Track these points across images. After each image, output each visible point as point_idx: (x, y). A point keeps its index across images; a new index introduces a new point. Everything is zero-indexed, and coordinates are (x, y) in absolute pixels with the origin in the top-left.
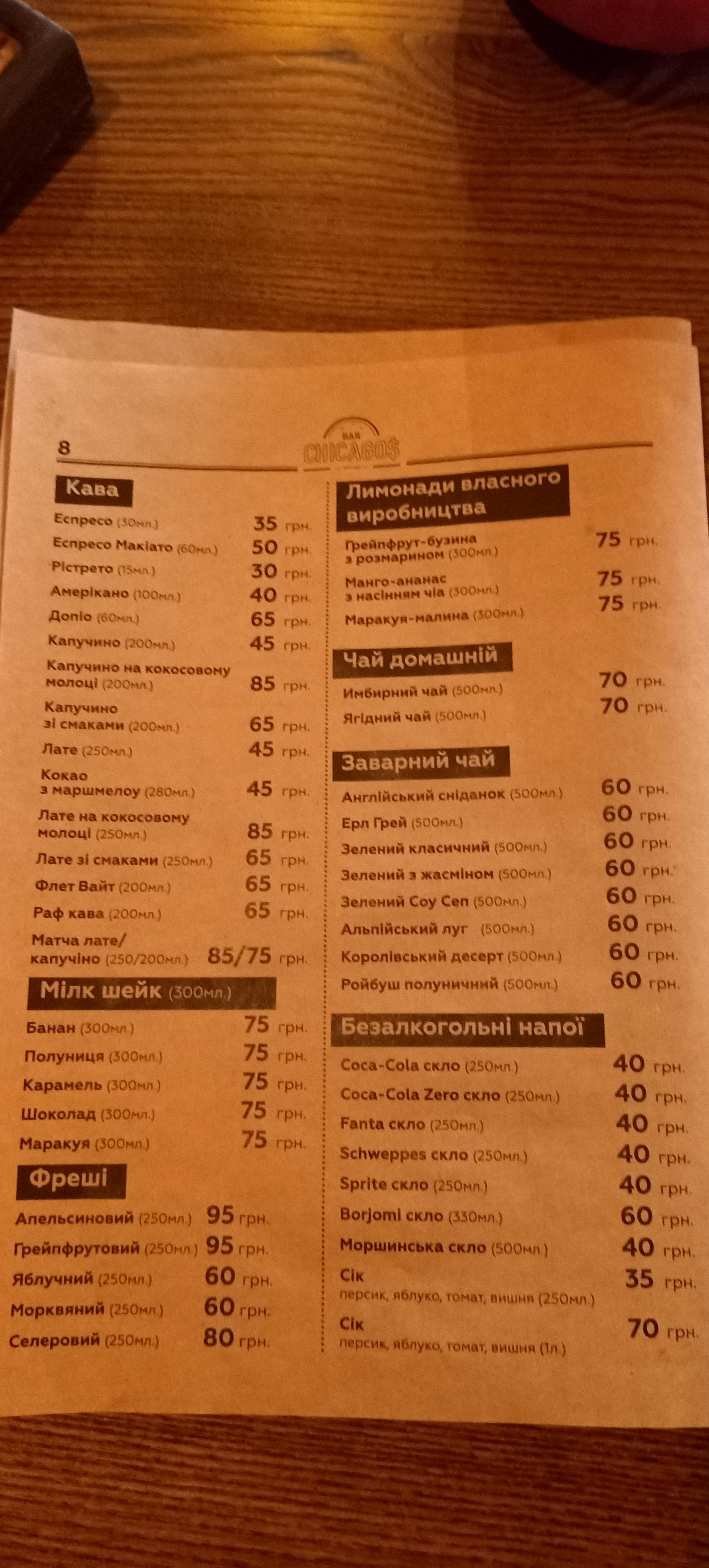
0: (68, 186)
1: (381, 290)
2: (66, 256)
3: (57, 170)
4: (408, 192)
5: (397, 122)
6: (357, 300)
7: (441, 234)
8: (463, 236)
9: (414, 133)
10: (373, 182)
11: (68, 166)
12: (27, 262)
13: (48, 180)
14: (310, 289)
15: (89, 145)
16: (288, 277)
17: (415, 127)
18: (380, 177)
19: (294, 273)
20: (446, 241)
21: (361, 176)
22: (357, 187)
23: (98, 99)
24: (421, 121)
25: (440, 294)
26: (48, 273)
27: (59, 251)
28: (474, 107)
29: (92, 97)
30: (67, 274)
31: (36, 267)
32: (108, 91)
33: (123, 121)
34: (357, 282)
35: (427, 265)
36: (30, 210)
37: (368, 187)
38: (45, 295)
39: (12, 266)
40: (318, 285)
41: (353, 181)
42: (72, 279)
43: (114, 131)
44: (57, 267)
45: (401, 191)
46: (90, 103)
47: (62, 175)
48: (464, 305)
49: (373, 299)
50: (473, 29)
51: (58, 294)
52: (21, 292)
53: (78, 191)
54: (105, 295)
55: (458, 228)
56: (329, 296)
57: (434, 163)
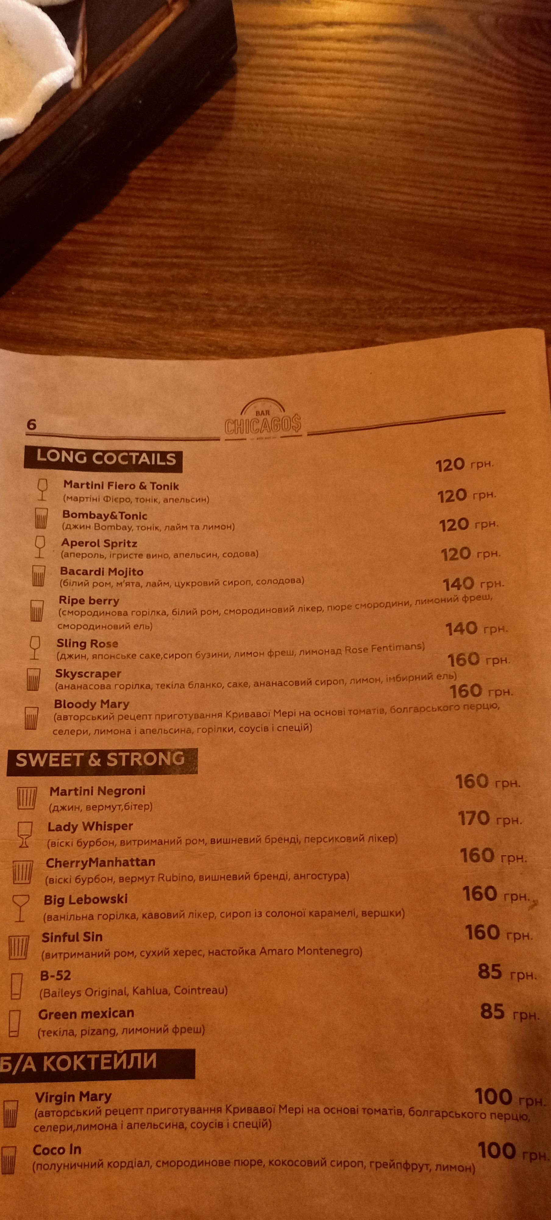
0: (212, 113)
1: (454, 205)
2: (207, 164)
3: (206, 100)
4: (477, 132)
5: (471, 80)
6: (436, 211)
7: (502, 166)
8: (520, 168)
9: (484, 89)
10: (450, 123)
11: (213, 98)
12: (180, 167)
13: (198, 108)
14: (397, 200)
15: (230, 84)
16: (382, 190)
17: (485, 84)
18: (457, 120)
19: (386, 187)
20: (507, 171)
21: (441, 119)
22: (437, 126)
23: (240, 49)
24: (491, 81)
25: (501, 210)
26: (193, 177)
27: (203, 161)
28: (532, 72)
29: (237, 47)
30: (208, 178)
31: (184, 172)
32: (248, 44)
33: (258, 67)
34: (434, 198)
35: (490, 187)
36: (181, 129)
37: (447, 127)
38: (190, 193)
39: (166, 170)
40: (405, 198)
41: (436, 122)
42: (210, 182)
43: (249, 73)
44: (201, 173)
45: (473, 132)
46: (234, 51)
47: (208, 105)
48: (520, 219)
49: (447, 211)
50: (534, 14)
51: (200, 193)
52: (172, 190)
53: (220, 117)
54: (237, 196)
55: (519, 162)
56: (411, 206)
57: (499, 112)
